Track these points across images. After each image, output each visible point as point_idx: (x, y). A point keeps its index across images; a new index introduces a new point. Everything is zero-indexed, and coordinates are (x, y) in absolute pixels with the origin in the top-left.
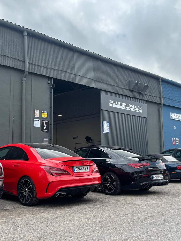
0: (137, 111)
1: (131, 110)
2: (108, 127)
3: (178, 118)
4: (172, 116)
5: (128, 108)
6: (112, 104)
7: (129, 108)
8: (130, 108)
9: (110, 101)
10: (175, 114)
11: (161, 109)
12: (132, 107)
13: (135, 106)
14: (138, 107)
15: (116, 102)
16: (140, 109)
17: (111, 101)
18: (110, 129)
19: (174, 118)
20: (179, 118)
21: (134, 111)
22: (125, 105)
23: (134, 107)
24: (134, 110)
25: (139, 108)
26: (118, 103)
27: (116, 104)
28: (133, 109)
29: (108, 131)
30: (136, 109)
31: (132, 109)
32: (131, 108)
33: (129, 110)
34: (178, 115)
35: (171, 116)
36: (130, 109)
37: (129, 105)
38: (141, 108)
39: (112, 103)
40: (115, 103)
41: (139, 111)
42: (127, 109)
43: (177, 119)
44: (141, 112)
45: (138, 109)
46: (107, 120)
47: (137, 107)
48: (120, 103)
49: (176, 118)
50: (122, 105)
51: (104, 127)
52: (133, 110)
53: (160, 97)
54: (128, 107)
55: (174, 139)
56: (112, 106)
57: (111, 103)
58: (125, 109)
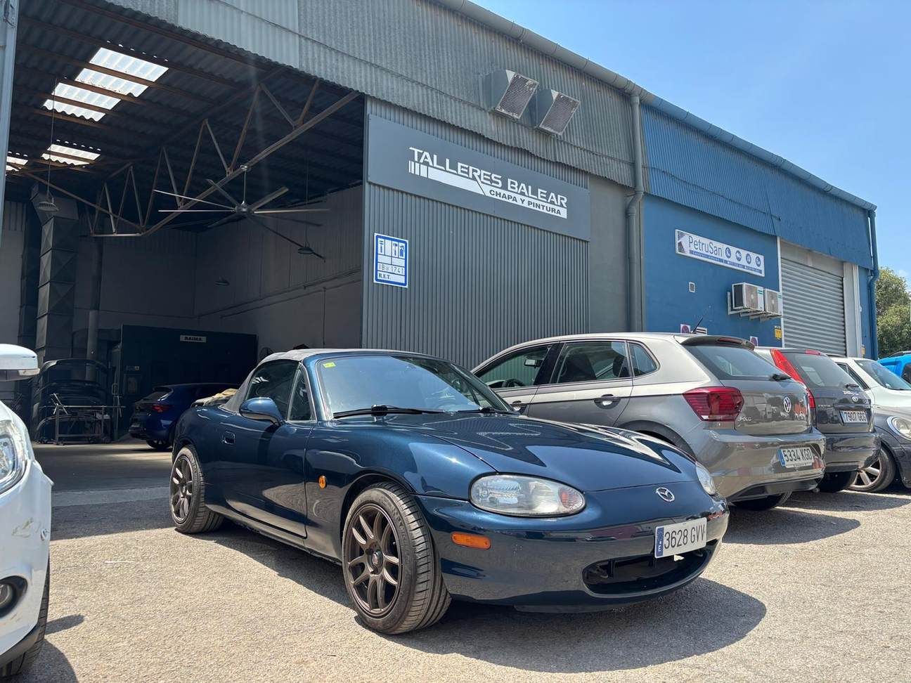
0: (545, 211)
1: (519, 203)
2: (402, 263)
3: (704, 252)
4: (680, 244)
5: (503, 192)
6: (424, 168)
7: (507, 193)
8: (513, 195)
9: (416, 151)
10: (696, 238)
11: (634, 210)
12: (522, 194)
13: (540, 190)
14: (552, 194)
16: (562, 206)
17: (420, 155)
18: (413, 267)
19: (691, 252)
20: (709, 254)
21: (531, 207)
22: (491, 181)
23: (535, 192)
24: (529, 203)
25: (554, 200)
26: (454, 166)
27: (445, 171)
28: (527, 199)
29: (402, 280)
30: (539, 202)
31: (523, 201)
32: (519, 197)
33: (510, 201)
34: (706, 241)
35: (677, 242)
36: (515, 199)
37: (509, 180)
38: (563, 202)
39: (426, 164)
41: (553, 210)
42: (498, 198)
43: (702, 255)
44: (564, 214)
45: (552, 203)
46: (394, 233)
47: (548, 195)
48: (468, 169)
49: (698, 251)
50: (474, 178)
51: (381, 259)
52: (525, 204)
53: (633, 165)
54: (505, 187)
55: (689, 327)
56: (424, 174)
57: (418, 162)
58: (488, 194)
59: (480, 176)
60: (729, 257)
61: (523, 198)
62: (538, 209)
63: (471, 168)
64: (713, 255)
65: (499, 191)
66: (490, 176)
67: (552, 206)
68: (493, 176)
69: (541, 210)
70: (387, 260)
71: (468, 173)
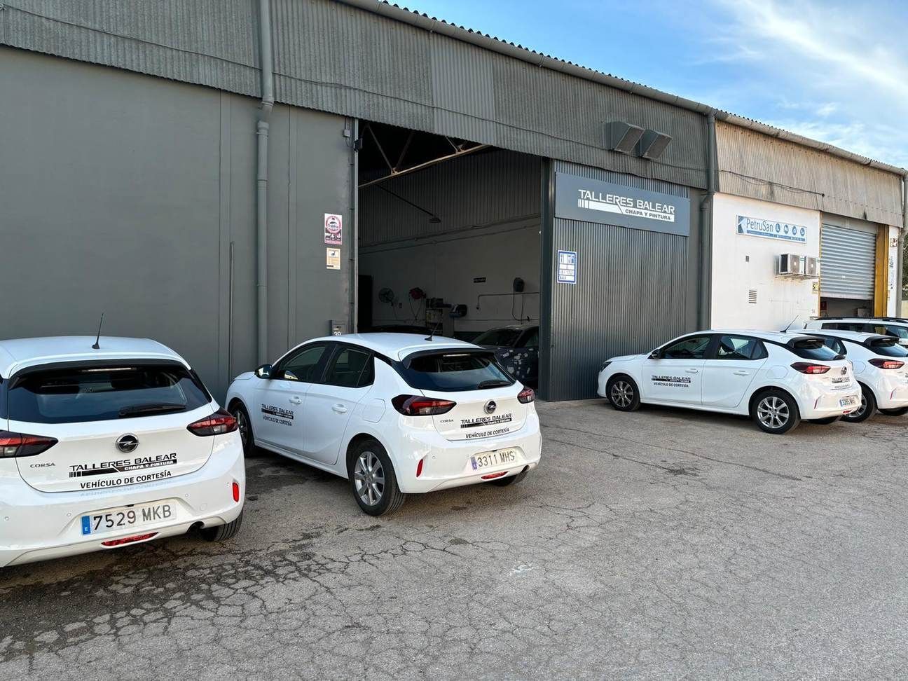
0: (660, 219)
1: (644, 216)
2: (573, 267)
3: (758, 230)
4: (741, 226)
5: (634, 209)
6: (587, 202)
7: (636, 210)
8: (640, 211)
9: (582, 191)
12: (646, 209)
13: (657, 204)
14: (665, 206)
15: (601, 194)
16: (671, 213)
17: (584, 194)
18: (580, 272)
19: (748, 232)
20: (762, 231)
21: (651, 217)
22: (627, 203)
23: (654, 207)
24: (650, 215)
25: (666, 210)
26: (604, 198)
27: (599, 202)
28: (649, 212)
29: (572, 279)
30: (656, 213)
31: (646, 214)
32: (643, 211)
33: (638, 215)
34: (761, 221)
36: (641, 214)
37: (638, 201)
38: (672, 210)
39: (588, 199)
40: (597, 197)
41: (665, 217)
42: (631, 214)
43: (756, 233)
44: (672, 219)
45: (665, 212)
46: (570, 248)
47: (662, 207)
48: (613, 198)
49: (754, 230)
50: (616, 204)
51: (562, 266)
52: (648, 216)
54: (635, 206)
56: (587, 207)
57: (583, 199)
58: (625, 213)
59: (619, 202)
60: (778, 232)
61: (646, 211)
62: (655, 218)
63: (615, 197)
64: (766, 231)
65: (631, 209)
66: (626, 200)
67: (664, 214)
68: (628, 199)
69: (658, 218)
70: (564, 267)
71: (612, 201)
